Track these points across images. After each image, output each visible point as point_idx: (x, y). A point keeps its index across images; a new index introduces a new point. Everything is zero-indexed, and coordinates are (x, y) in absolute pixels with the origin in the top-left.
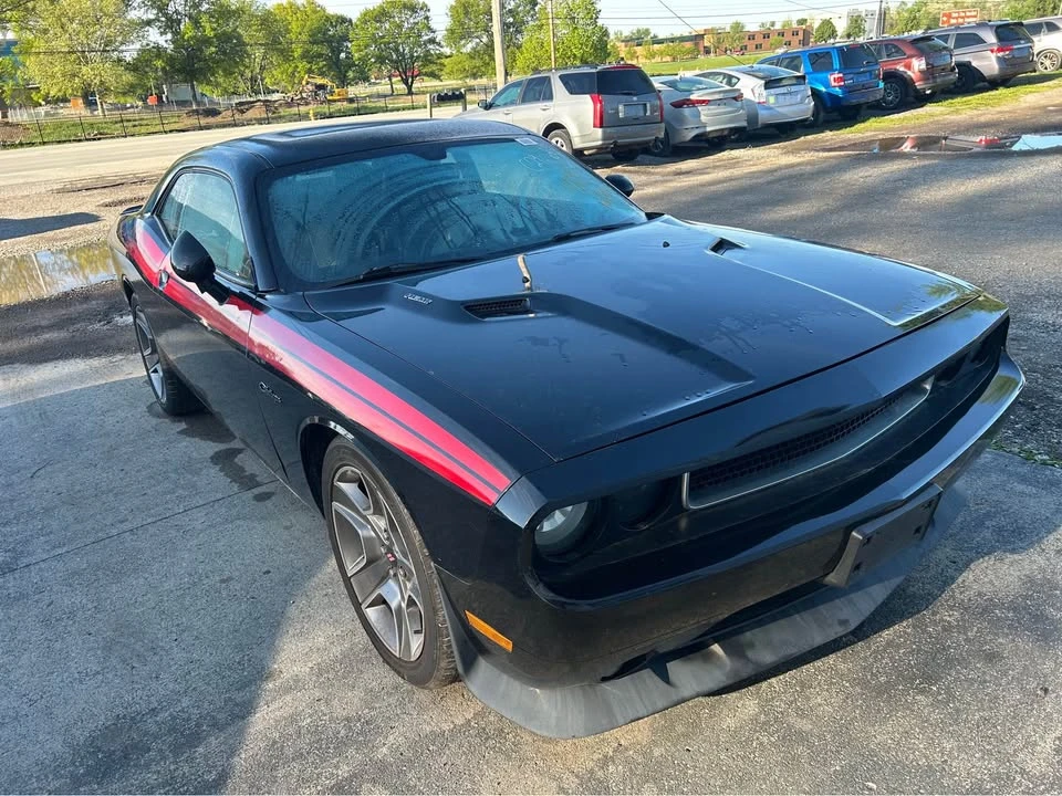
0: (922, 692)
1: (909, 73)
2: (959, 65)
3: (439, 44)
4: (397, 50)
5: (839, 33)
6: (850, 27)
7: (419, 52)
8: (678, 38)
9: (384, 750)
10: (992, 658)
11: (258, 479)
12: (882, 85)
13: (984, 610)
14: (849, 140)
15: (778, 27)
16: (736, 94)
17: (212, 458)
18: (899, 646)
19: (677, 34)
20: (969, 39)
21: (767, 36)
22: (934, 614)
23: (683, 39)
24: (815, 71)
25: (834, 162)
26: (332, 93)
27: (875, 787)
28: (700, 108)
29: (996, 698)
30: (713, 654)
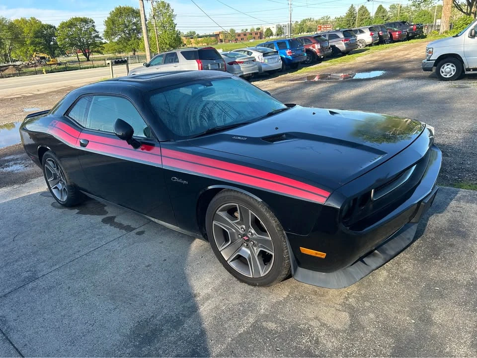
0: (436, 259)
1: (314, 49)
2: (331, 46)
3: (100, 38)
4: (80, 41)
5: (274, 34)
6: (278, 31)
7: (90, 41)
8: (208, 35)
9: (263, 311)
10: (451, 245)
11: (132, 226)
12: (306, 55)
13: (440, 232)
14: (299, 76)
15: (249, 31)
16: (253, 59)
17: (102, 221)
18: (421, 247)
19: (208, 34)
20: (333, 36)
21: (245, 35)
22: (426, 235)
23: (210, 36)
24: (280, 49)
25: (298, 85)
26: (49, 61)
27: (438, 288)
28: (240, 65)
29: (459, 256)
30: (376, 253)
